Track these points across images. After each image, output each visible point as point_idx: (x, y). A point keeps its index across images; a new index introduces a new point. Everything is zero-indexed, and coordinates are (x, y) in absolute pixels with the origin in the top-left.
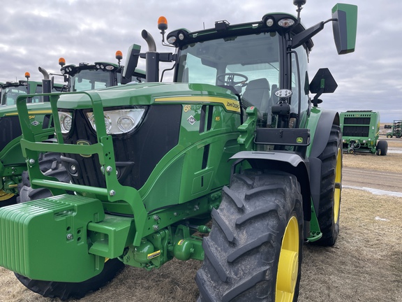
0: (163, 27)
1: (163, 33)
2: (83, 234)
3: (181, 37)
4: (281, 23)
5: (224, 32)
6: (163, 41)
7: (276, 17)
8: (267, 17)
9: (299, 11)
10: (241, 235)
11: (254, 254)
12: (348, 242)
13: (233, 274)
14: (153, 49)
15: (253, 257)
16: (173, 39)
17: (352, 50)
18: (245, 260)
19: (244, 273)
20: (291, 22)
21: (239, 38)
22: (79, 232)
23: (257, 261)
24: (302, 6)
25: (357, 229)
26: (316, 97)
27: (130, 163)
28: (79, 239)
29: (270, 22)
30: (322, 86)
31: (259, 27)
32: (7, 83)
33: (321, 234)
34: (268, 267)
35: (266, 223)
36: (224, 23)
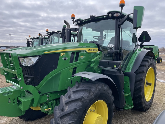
0: (73, 18)
1: (73, 21)
2: (16, 101)
3: (79, 22)
4: (115, 15)
5: (94, 19)
6: (73, 23)
7: (112, 13)
8: (109, 13)
9: (122, 9)
10: (66, 107)
11: (68, 116)
12: (154, 110)
13: (60, 122)
14: (69, 27)
15: (68, 117)
16: (76, 23)
17: (140, 27)
18: (65, 118)
19: (64, 123)
20: (119, 15)
21: (101, 21)
22: (14, 100)
23: (69, 119)
24: (123, 8)
25: (162, 105)
26: (141, 44)
27: (32, 76)
28: (14, 102)
29: (110, 15)
30: (144, 39)
31: (106, 17)
32: (33, 38)
33: (133, 106)
34: (73, 122)
35: (76, 104)
36: (93, 16)
